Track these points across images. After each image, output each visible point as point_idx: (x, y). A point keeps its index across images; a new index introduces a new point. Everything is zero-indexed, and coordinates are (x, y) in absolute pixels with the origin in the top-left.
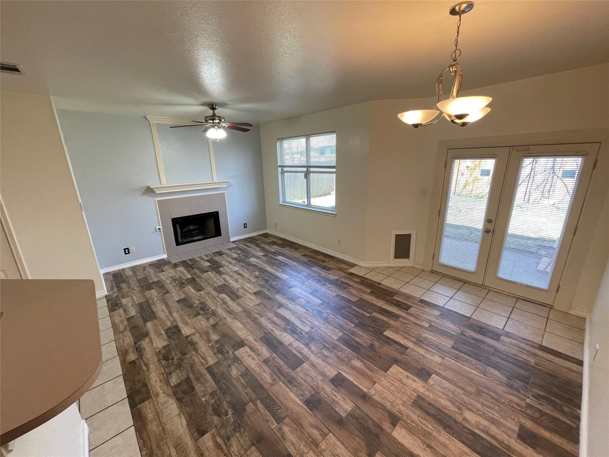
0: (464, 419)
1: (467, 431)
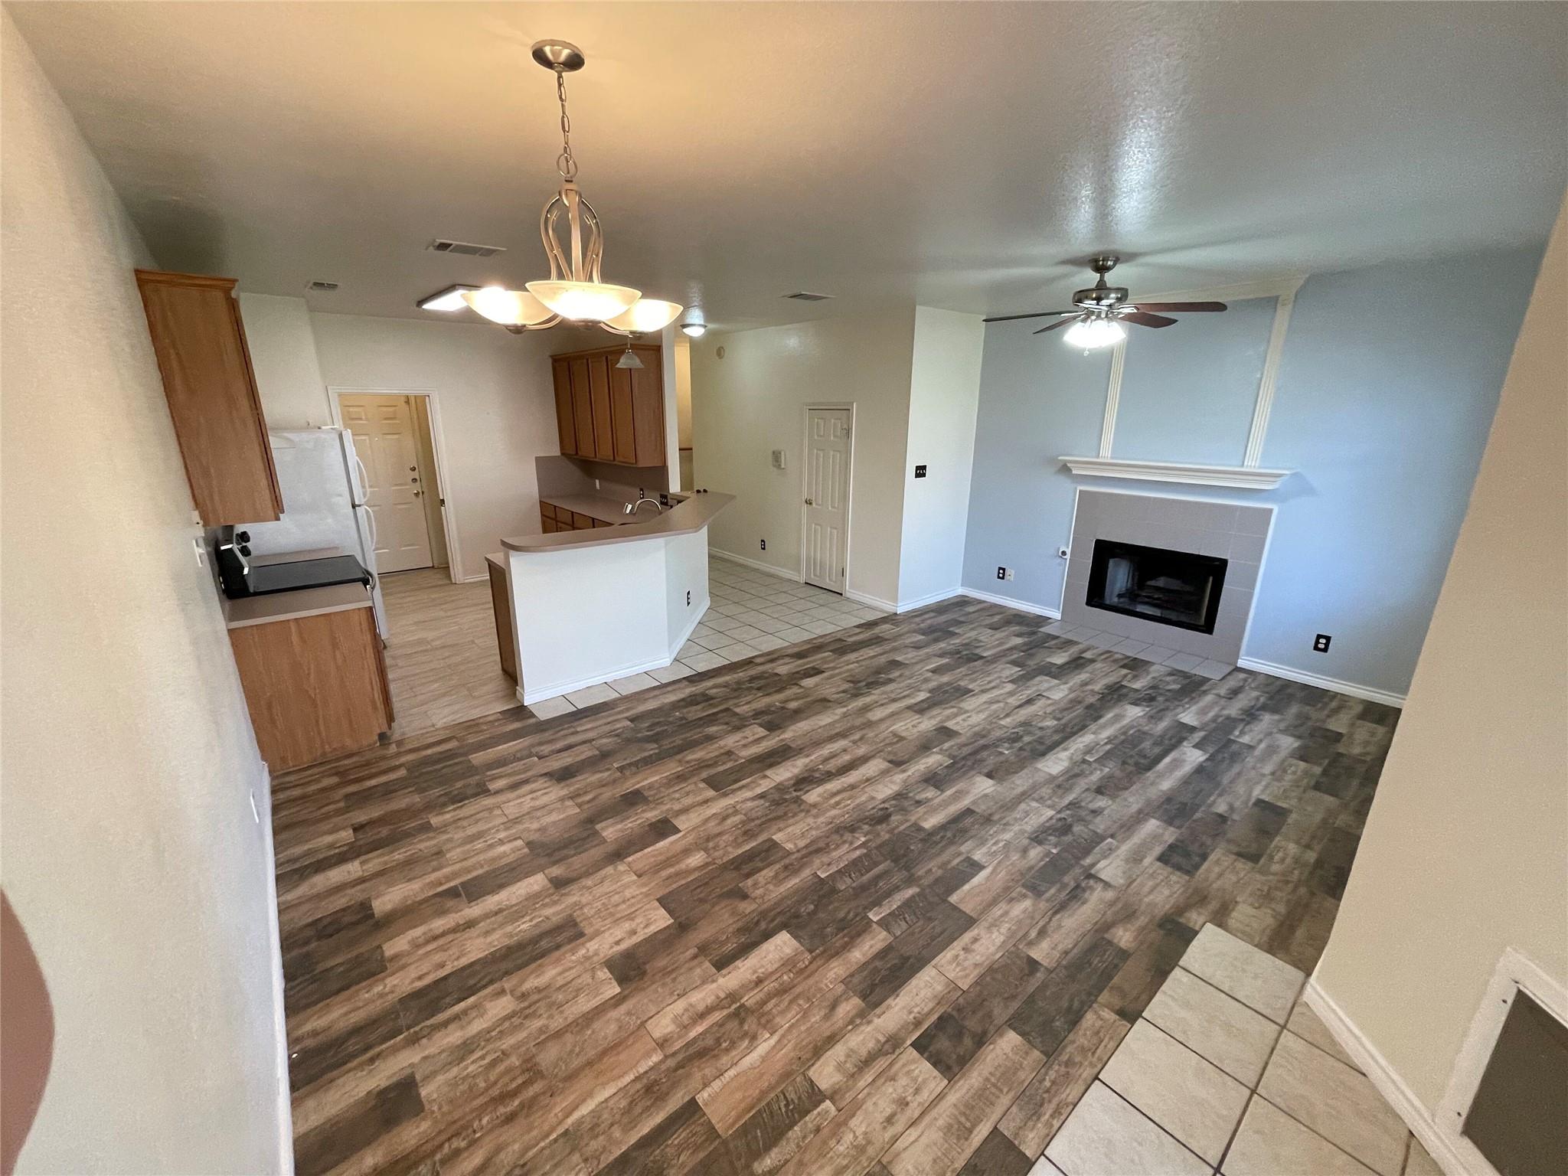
0: (502, 992)
1: (483, 983)
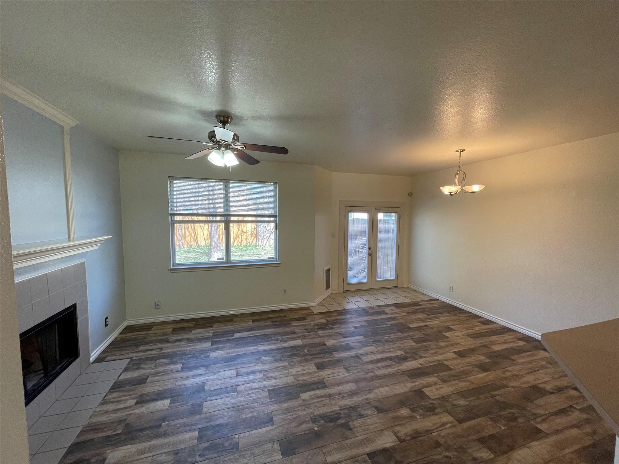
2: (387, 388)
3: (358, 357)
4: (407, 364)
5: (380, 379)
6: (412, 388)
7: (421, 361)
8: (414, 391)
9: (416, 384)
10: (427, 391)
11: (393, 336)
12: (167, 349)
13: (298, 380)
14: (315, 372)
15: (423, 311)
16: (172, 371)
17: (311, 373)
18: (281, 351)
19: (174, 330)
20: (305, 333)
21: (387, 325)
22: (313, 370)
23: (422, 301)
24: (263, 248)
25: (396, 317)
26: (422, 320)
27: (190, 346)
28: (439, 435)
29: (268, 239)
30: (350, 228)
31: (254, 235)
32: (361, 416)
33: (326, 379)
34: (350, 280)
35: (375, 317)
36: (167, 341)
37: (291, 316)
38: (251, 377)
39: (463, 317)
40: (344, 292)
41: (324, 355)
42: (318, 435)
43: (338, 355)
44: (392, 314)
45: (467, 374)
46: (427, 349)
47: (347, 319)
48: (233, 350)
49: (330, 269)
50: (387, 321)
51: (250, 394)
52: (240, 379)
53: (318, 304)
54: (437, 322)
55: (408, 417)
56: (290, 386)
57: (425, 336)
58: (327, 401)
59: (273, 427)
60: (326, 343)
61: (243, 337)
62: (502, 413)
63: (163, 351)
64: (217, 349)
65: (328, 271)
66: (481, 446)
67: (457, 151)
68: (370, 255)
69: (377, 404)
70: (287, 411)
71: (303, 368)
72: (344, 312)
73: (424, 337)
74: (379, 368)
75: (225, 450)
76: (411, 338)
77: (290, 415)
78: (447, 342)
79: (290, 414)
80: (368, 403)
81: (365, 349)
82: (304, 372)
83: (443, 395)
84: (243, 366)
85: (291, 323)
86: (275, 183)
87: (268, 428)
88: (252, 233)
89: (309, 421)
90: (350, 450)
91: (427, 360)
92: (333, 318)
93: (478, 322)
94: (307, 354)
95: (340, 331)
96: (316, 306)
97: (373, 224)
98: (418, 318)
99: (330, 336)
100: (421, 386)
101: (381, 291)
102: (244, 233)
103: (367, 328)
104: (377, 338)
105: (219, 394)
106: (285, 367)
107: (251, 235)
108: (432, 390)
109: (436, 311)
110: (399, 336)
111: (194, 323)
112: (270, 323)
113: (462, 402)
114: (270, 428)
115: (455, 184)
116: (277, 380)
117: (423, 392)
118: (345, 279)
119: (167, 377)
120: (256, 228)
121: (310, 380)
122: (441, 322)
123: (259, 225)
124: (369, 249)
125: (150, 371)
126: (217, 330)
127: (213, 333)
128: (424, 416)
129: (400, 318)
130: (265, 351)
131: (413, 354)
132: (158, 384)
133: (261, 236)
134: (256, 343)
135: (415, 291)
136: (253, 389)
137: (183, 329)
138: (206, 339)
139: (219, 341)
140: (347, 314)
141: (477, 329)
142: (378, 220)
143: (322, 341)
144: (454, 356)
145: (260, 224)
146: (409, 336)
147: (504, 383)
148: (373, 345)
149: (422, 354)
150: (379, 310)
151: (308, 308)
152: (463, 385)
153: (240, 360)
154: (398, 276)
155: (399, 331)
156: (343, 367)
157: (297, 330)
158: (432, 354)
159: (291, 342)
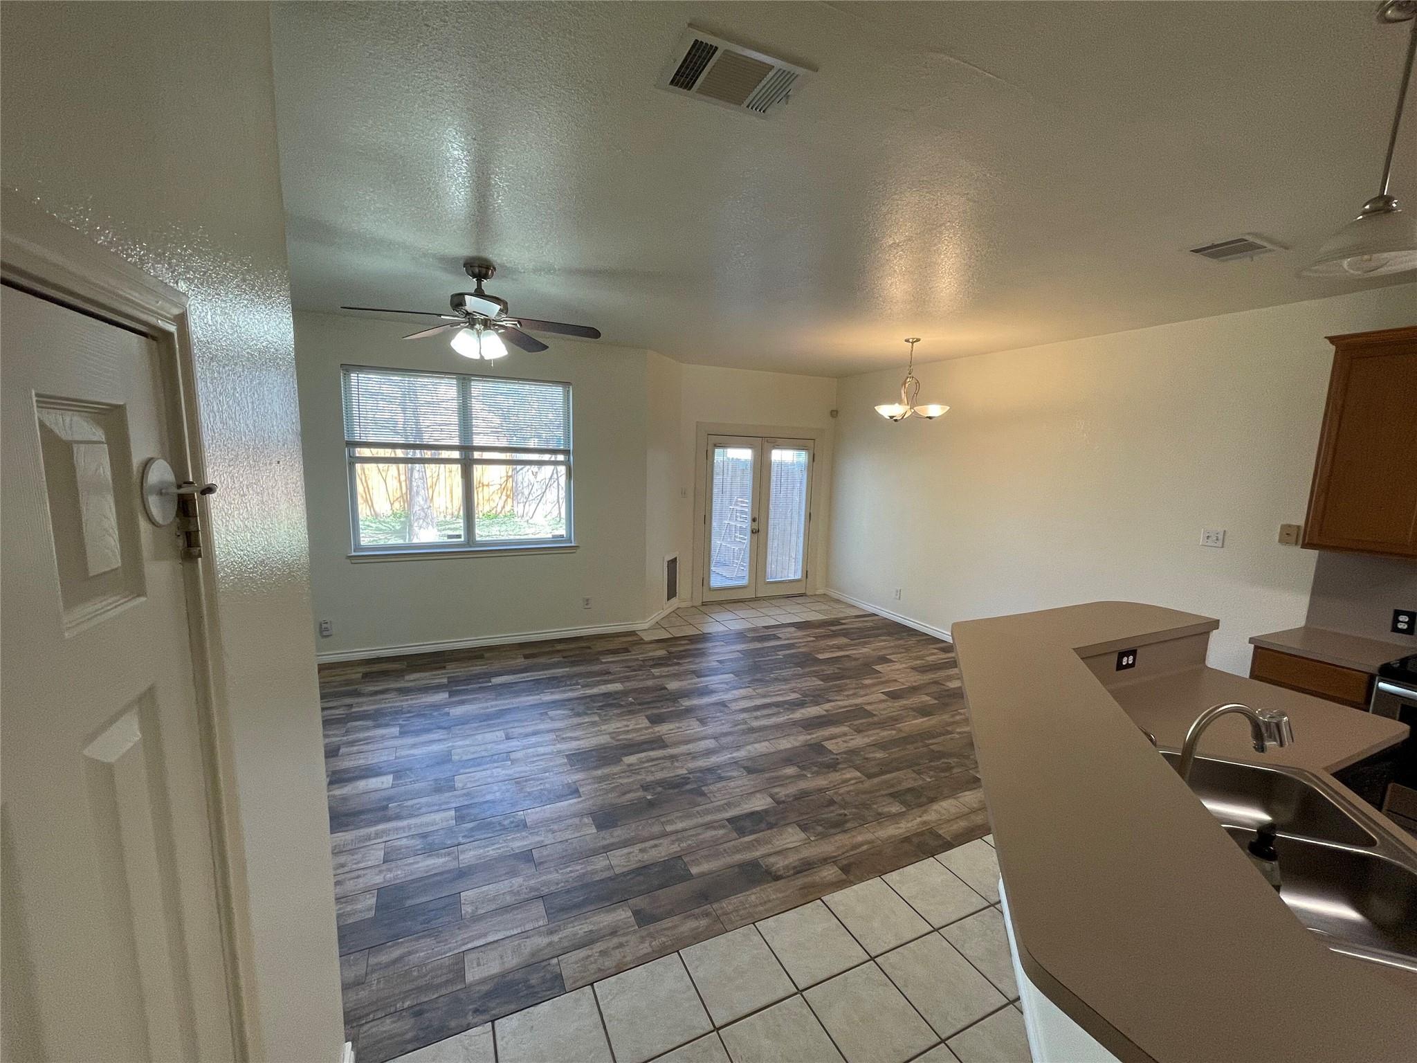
2: (766, 744)
3: (723, 704)
4: (803, 711)
5: (756, 732)
6: (807, 741)
7: (827, 706)
8: (809, 745)
9: (814, 736)
10: (829, 745)
11: (785, 673)
12: (362, 706)
13: (618, 740)
14: (647, 728)
15: (845, 633)
16: (383, 737)
17: (641, 729)
18: (584, 701)
19: (365, 675)
20: (628, 672)
21: (778, 657)
22: (643, 725)
23: (846, 618)
24: (529, 522)
25: (796, 643)
26: (840, 648)
27: (407, 700)
28: (836, 793)
29: (540, 501)
30: (717, 479)
31: (507, 490)
32: (721, 779)
33: (666, 736)
34: (715, 582)
35: (758, 645)
36: (357, 694)
37: (600, 646)
38: (533, 740)
39: (912, 641)
40: (704, 604)
41: (662, 703)
42: (651, 804)
43: (687, 703)
44: (788, 639)
45: (896, 720)
46: (840, 690)
47: (706, 648)
48: (493, 703)
49: (676, 558)
50: (778, 651)
51: (534, 762)
52: (514, 743)
53: (652, 626)
54: (865, 650)
55: (794, 776)
56: (605, 748)
57: (841, 671)
58: (668, 764)
59: (580, 799)
60: (667, 686)
61: (509, 683)
62: (932, 764)
63: (354, 710)
64: (462, 702)
65: (672, 564)
66: (891, 800)
67: (907, 341)
68: (756, 532)
69: (749, 764)
70: (601, 779)
71: (625, 723)
72: (703, 638)
73: (839, 673)
74: (756, 718)
75: (504, 829)
76: (816, 674)
77: (606, 785)
78: (876, 678)
79: (606, 783)
80: (735, 763)
81: (734, 692)
82: (626, 729)
83: (852, 749)
84: (516, 725)
85: (601, 657)
86: (565, 384)
87: (571, 801)
88: (503, 486)
89: (638, 789)
90: (701, 817)
91: (837, 705)
92: (682, 648)
93: (935, 648)
94: (631, 704)
95: (693, 667)
96: (648, 629)
97: (762, 469)
98: (834, 644)
99: (676, 676)
100: (821, 738)
101: (773, 602)
102: (483, 486)
103: (742, 662)
104: (759, 676)
105: (479, 765)
106: (594, 724)
107: (499, 491)
108: (838, 743)
109: (867, 633)
110: (796, 672)
111: (405, 663)
112: (559, 659)
113: (879, 755)
114: (575, 800)
115: (901, 402)
116: (581, 742)
117: (823, 746)
118: (705, 581)
119: (376, 746)
120: (511, 476)
121: (638, 738)
122: (873, 650)
123: (518, 470)
124: (754, 520)
125: (339, 739)
126: (454, 673)
127: (448, 678)
128: (817, 774)
129: (803, 644)
130: (554, 702)
131: (816, 697)
132: (362, 756)
133: (523, 493)
134: (537, 690)
135: (838, 601)
136: (538, 755)
137: (385, 674)
138: (438, 688)
139: (464, 690)
140: (708, 640)
141: (930, 658)
142: (771, 464)
143: (659, 683)
144: (884, 697)
145: (519, 467)
146: (814, 671)
147: (949, 729)
148: (749, 687)
149: (832, 696)
150: (767, 634)
151: (633, 633)
152: (886, 734)
153: (508, 717)
154: (806, 574)
155: (798, 665)
156: (695, 719)
157: (613, 668)
158: (847, 696)
159: (603, 687)
